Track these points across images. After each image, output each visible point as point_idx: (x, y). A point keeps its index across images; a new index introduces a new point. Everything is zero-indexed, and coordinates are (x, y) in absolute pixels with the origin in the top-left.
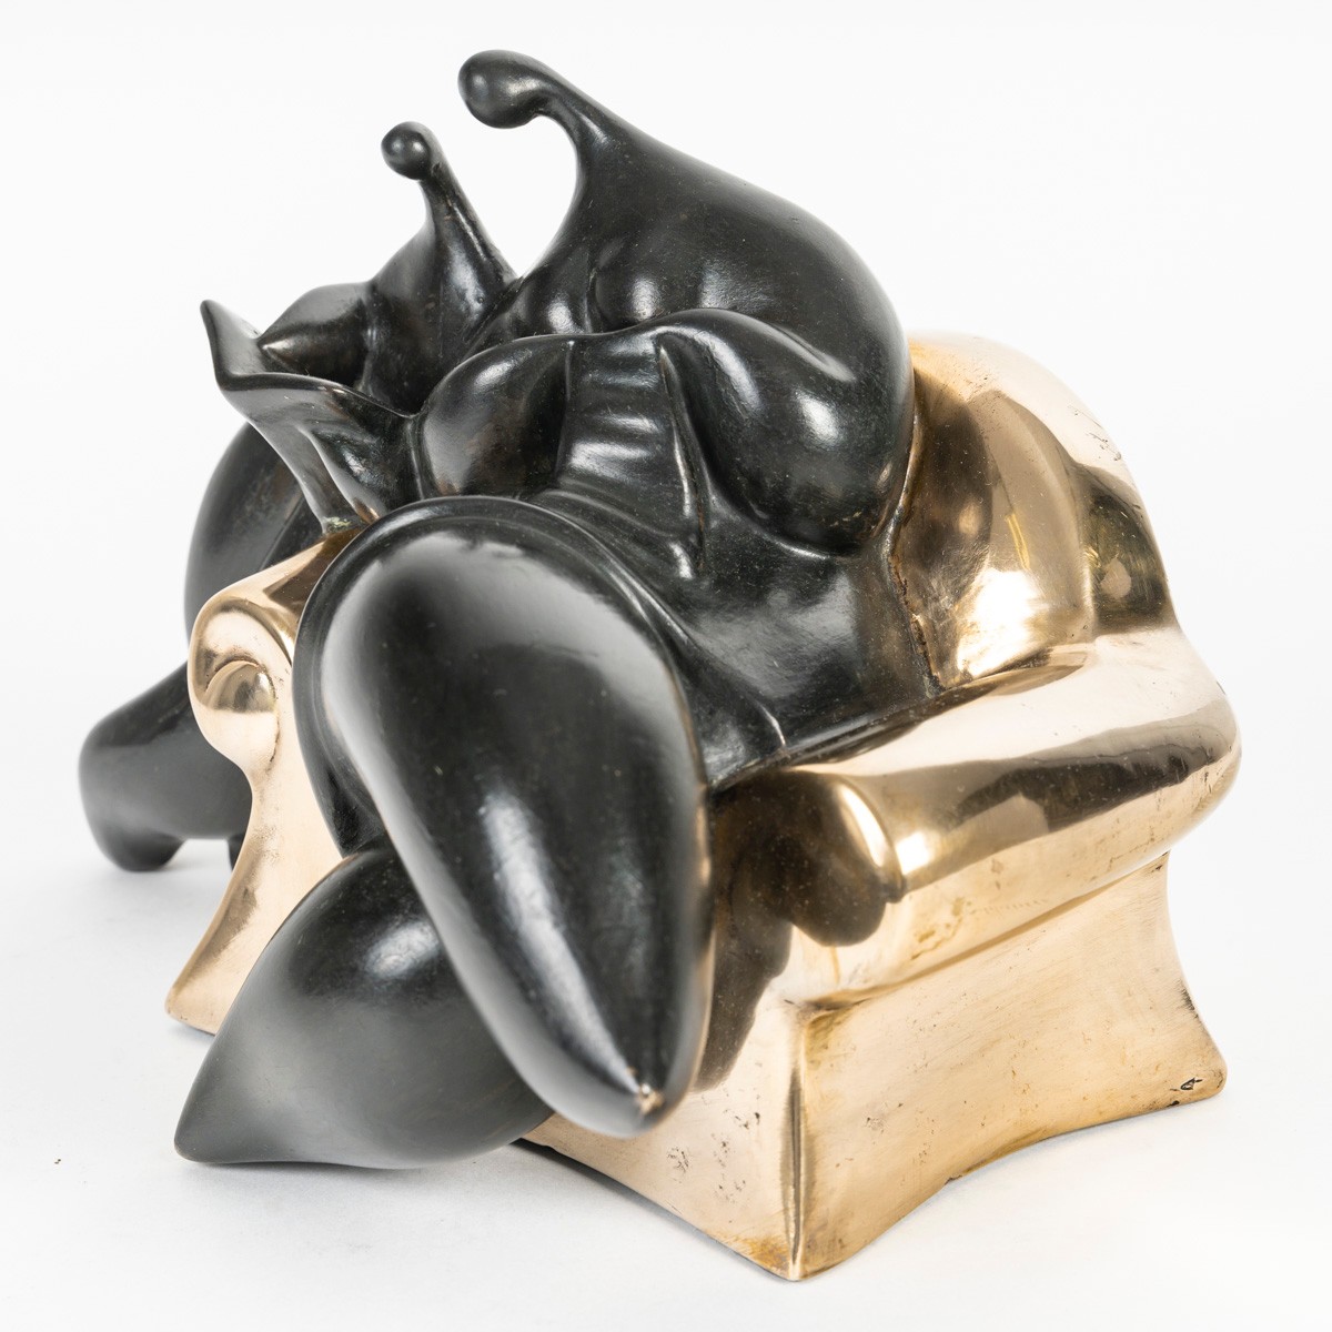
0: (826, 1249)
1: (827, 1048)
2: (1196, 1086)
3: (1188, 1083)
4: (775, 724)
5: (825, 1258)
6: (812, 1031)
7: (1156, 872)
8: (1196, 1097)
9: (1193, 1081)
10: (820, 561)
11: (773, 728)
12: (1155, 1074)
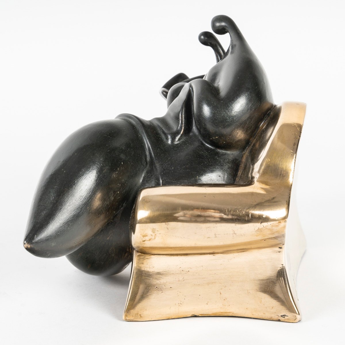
0: (134, 315)
1: (143, 264)
2: (286, 317)
3: (283, 315)
4: (161, 181)
5: (134, 317)
6: (138, 258)
7: (279, 253)
8: (286, 321)
9: (285, 315)
10: (212, 148)
11: (160, 182)
12: (272, 309)
